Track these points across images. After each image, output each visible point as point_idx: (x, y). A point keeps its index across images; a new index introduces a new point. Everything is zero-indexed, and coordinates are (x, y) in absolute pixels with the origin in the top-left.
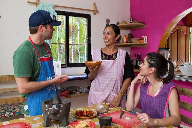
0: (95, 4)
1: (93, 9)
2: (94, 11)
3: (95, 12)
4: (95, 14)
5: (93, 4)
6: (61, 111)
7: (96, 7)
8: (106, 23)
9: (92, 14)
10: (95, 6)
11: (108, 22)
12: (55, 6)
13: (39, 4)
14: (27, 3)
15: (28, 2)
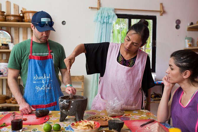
0: (161, 4)
1: (159, 10)
2: (160, 12)
3: (162, 13)
4: (161, 15)
5: (160, 3)
6: (72, 107)
7: (163, 7)
8: (175, 25)
9: (158, 15)
10: (161, 6)
11: (178, 23)
12: (115, 10)
13: (100, 9)
14: (88, 9)
15: (90, 8)
